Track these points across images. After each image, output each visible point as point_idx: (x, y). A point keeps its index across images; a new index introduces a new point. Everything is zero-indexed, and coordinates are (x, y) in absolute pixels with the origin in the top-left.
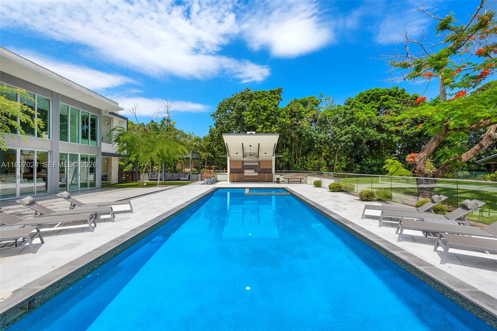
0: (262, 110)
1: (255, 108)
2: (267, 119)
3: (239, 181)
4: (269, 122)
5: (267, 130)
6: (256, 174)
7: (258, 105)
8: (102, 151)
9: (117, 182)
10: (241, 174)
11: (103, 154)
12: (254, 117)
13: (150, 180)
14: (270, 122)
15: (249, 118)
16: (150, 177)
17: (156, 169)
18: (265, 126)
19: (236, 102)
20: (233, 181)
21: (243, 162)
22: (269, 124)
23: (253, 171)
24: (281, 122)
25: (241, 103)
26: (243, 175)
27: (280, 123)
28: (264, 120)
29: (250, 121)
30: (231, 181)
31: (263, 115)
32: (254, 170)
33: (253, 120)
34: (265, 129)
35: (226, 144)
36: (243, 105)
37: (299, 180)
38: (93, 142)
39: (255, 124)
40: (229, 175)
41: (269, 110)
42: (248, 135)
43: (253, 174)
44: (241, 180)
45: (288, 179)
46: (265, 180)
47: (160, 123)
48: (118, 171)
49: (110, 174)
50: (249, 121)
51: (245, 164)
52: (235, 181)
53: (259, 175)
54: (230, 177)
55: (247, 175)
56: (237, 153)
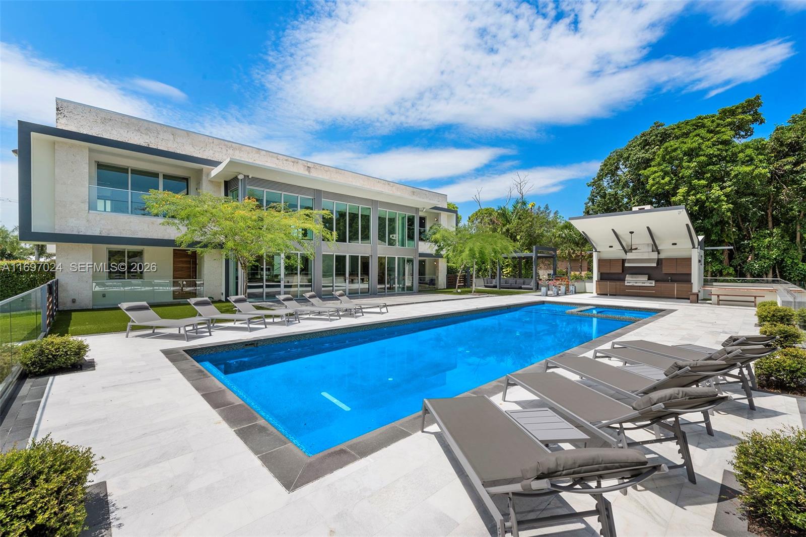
0: (685, 158)
1: (668, 157)
2: (699, 175)
3: (615, 294)
4: (704, 179)
5: (698, 196)
6: (653, 283)
7: (675, 150)
8: (419, 252)
9: (445, 288)
10: (618, 283)
11: (421, 255)
12: (666, 173)
13: (486, 287)
14: (707, 179)
15: (654, 179)
16: (486, 282)
17: (505, 273)
18: (692, 188)
19: (630, 154)
20: (602, 294)
21: (624, 261)
22: (703, 182)
23: (645, 278)
24: (740, 173)
25: (641, 154)
26: (622, 283)
27: (736, 176)
28: (690, 176)
29: (656, 184)
30: (599, 293)
31: (689, 167)
32: (647, 276)
33: (662, 181)
34: (693, 195)
35: (583, 232)
36: (643, 157)
37: (752, 299)
38: (411, 242)
39: (667, 187)
40: (596, 284)
41: (704, 155)
42: (636, 212)
43: (643, 283)
44: (619, 293)
45: (718, 296)
46: (673, 296)
47: (510, 208)
48: (446, 274)
49: (437, 277)
50: (653, 185)
51: (627, 265)
52: (607, 295)
53: (657, 284)
54: (598, 287)
55: (628, 284)
56: (612, 247)
